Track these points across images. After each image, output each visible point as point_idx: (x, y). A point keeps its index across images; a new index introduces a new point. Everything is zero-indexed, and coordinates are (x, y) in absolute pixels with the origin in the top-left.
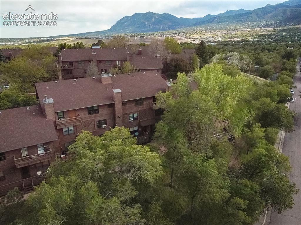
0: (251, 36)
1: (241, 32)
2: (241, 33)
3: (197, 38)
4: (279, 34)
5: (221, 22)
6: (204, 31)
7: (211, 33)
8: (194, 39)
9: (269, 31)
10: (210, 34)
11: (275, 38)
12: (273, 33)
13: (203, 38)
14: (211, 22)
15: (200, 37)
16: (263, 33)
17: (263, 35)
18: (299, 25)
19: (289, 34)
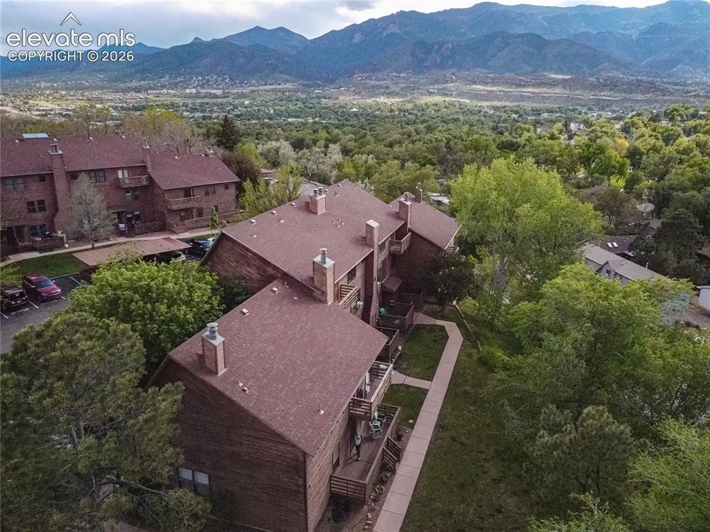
0: (183, 106)
1: (157, 97)
2: (158, 99)
3: (51, 110)
4: (236, 102)
5: (100, 71)
6: (63, 93)
7: (85, 98)
9: (216, 96)
10: (82, 100)
11: (233, 110)
12: (225, 100)
13: (67, 110)
14: (72, 70)
15: (57, 107)
16: (206, 100)
17: (207, 104)
18: (266, 85)
19: (255, 103)
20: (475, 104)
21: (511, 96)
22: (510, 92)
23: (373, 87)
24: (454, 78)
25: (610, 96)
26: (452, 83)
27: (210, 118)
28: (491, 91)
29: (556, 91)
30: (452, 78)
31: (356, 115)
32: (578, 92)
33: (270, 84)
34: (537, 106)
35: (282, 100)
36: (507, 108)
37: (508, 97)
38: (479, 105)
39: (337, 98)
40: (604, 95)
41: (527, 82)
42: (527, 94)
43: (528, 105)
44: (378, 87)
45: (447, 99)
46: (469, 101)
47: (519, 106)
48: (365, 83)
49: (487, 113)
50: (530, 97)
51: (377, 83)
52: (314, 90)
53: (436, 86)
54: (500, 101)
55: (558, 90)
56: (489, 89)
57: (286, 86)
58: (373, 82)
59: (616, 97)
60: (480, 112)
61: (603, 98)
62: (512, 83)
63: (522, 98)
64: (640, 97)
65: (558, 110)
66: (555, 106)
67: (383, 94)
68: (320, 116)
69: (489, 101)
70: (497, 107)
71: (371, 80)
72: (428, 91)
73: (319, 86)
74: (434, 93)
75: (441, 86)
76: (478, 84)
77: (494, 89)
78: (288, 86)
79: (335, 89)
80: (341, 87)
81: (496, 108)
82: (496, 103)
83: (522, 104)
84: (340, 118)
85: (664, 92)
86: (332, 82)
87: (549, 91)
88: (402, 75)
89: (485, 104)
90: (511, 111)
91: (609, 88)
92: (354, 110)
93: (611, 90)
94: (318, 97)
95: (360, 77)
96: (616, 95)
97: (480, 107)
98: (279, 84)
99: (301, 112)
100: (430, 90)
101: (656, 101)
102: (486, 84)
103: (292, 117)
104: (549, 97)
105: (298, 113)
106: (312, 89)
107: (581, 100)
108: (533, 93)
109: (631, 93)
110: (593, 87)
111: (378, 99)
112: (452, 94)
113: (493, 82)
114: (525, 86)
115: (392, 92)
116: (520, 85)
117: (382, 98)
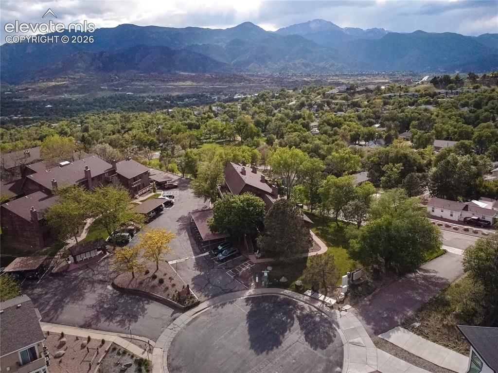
20: (138, 96)
22: (160, 86)
24: (117, 78)
25: (220, 85)
26: (116, 81)
28: (147, 86)
29: (188, 84)
30: (115, 78)
32: (201, 84)
34: (180, 94)
36: (161, 97)
37: (159, 89)
40: (217, 85)
41: (168, 79)
42: (171, 87)
43: (173, 94)
44: (60, 87)
46: (132, 94)
47: (167, 95)
49: (149, 101)
50: (173, 89)
53: (106, 84)
54: (154, 92)
55: (189, 83)
56: (144, 84)
59: (225, 86)
61: (217, 87)
62: (159, 80)
63: (168, 89)
64: (237, 85)
65: (193, 96)
66: (190, 93)
67: (66, 92)
69: (146, 93)
72: (100, 88)
74: (105, 89)
75: (109, 84)
76: (136, 82)
81: (153, 98)
82: (152, 94)
83: (169, 94)
85: (249, 81)
87: (184, 84)
89: (145, 95)
90: (164, 99)
91: (218, 80)
92: (49, 106)
93: (220, 81)
96: (225, 84)
97: (142, 97)
100: (102, 87)
101: (247, 87)
102: (141, 81)
104: (185, 88)
107: (205, 89)
108: (174, 86)
109: (232, 82)
110: (209, 80)
111: (63, 96)
112: (118, 90)
113: (146, 80)
114: (167, 82)
115: (72, 90)
116: (164, 81)
117: (66, 95)
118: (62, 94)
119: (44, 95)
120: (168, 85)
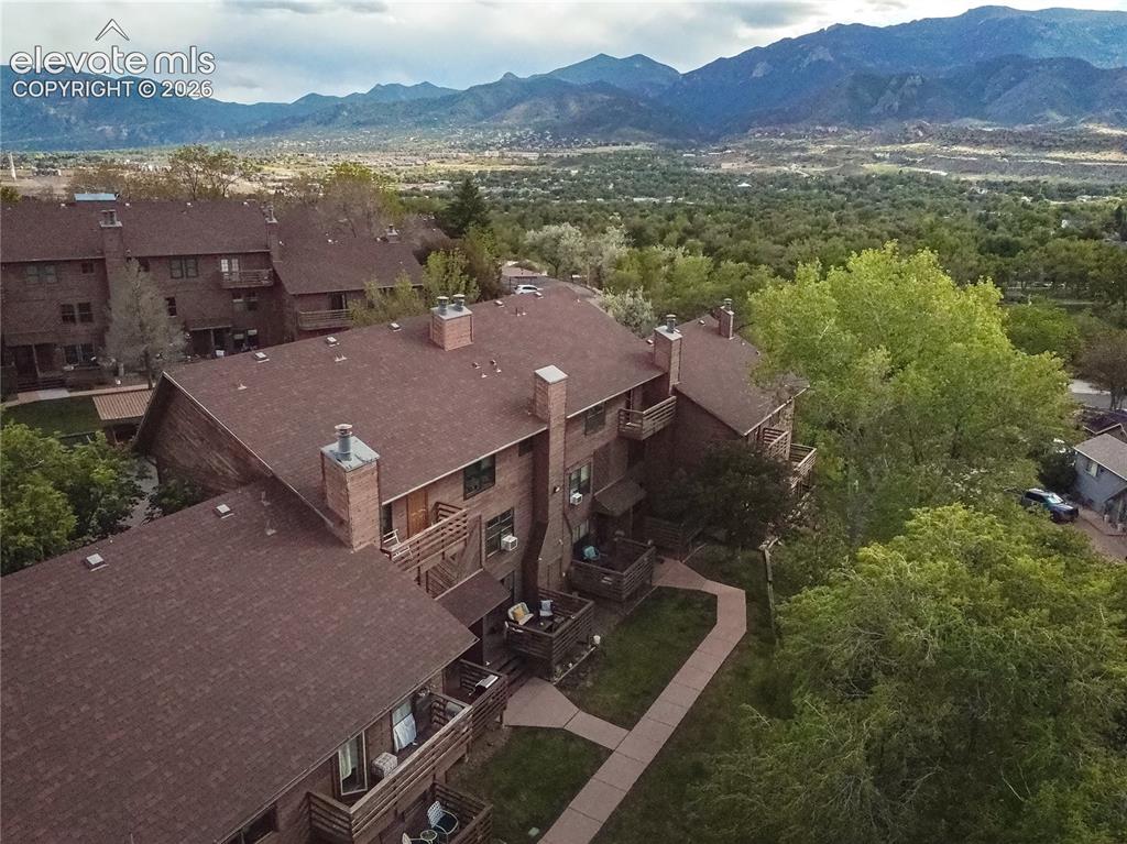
0: (477, 176)
1: (443, 162)
2: (442, 165)
4: (559, 171)
5: (364, 124)
6: (311, 155)
8: (280, 184)
9: (529, 163)
11: (551, 183)
12: (541, 168)
14: (327, 123)
16: (513, 168)
17: (514, 173)
18: (607, 145)
19: (587, 173)
20: (954, 178)
21: (1022, 165)
22: (1023, 158)
23: (780, 149)
24: (921, 134)
26: (916, 142)
27: (515, 194)
28: (987, 157)
29: (1109, 157)
30: (917, 135)
31: (746, 193)
33: (614, 145)
34: (1071, 182)
35: (630, 169)
36: (1014, 186)
37: (1018, 167)
38: (963, 179)
39: (719, 167)
41: (1054, 141)
42: (1053, 162)
43: (1053, 180)
44: (788, 149)
45: (906, 169)
46: (944, 174)
47: (1035, 182)
48: (766, 143)
49: (976, 193)
50: (1057, 167)
51: (787, 142)
52: (682, 154)
53: (888, 148)
54: (1002, 173)
55: (1112, 155)
56: (982, 152)
57: (638, 147)
58: (780, 141)
60: (962, 191)
62: (1026, 144)
63: (1044, 168)
65: (1109, 190)
66: (1104, 182)
67: (796, 160)
68: (687, 195)
69: (980, 173)
70: (995, 184)
71: (777, 136)
72: (875, 157)
73: (689, 147)
74: (884, 159)
75: (897, 148)
76: (963, 145)
77: (991, 152)
78: (642, 146)
79: (716, 151)
80: (726, 149)
81: (991, 186)
82: (992, 177)
83: (1042, 179)
84: (718, 197)
86: (714, 140)
87: (1096, 156)
88: (830, 129)
89: (972, 178)
90: (1021, 190)
92: (744, 185)
94: (687, 165)
95: (759, 132)
97: (963, 182)
98: (628, 144)
99: (657, 187)
100: (878, 155)
102: (978, 144)
103: (642, 195)
104: (1095, 168)
105: (653, 189)
106: (679, 151)
108: (1065, 160)
111: (786, 169)
112: (914, 162)
113: (992, 141)
114: (1049, 148)
115: (811, 158)
116: (1041, 146)
117: (794, 166)
118: (787, 162)
119: (750, 164)
120: (1047, 158)
